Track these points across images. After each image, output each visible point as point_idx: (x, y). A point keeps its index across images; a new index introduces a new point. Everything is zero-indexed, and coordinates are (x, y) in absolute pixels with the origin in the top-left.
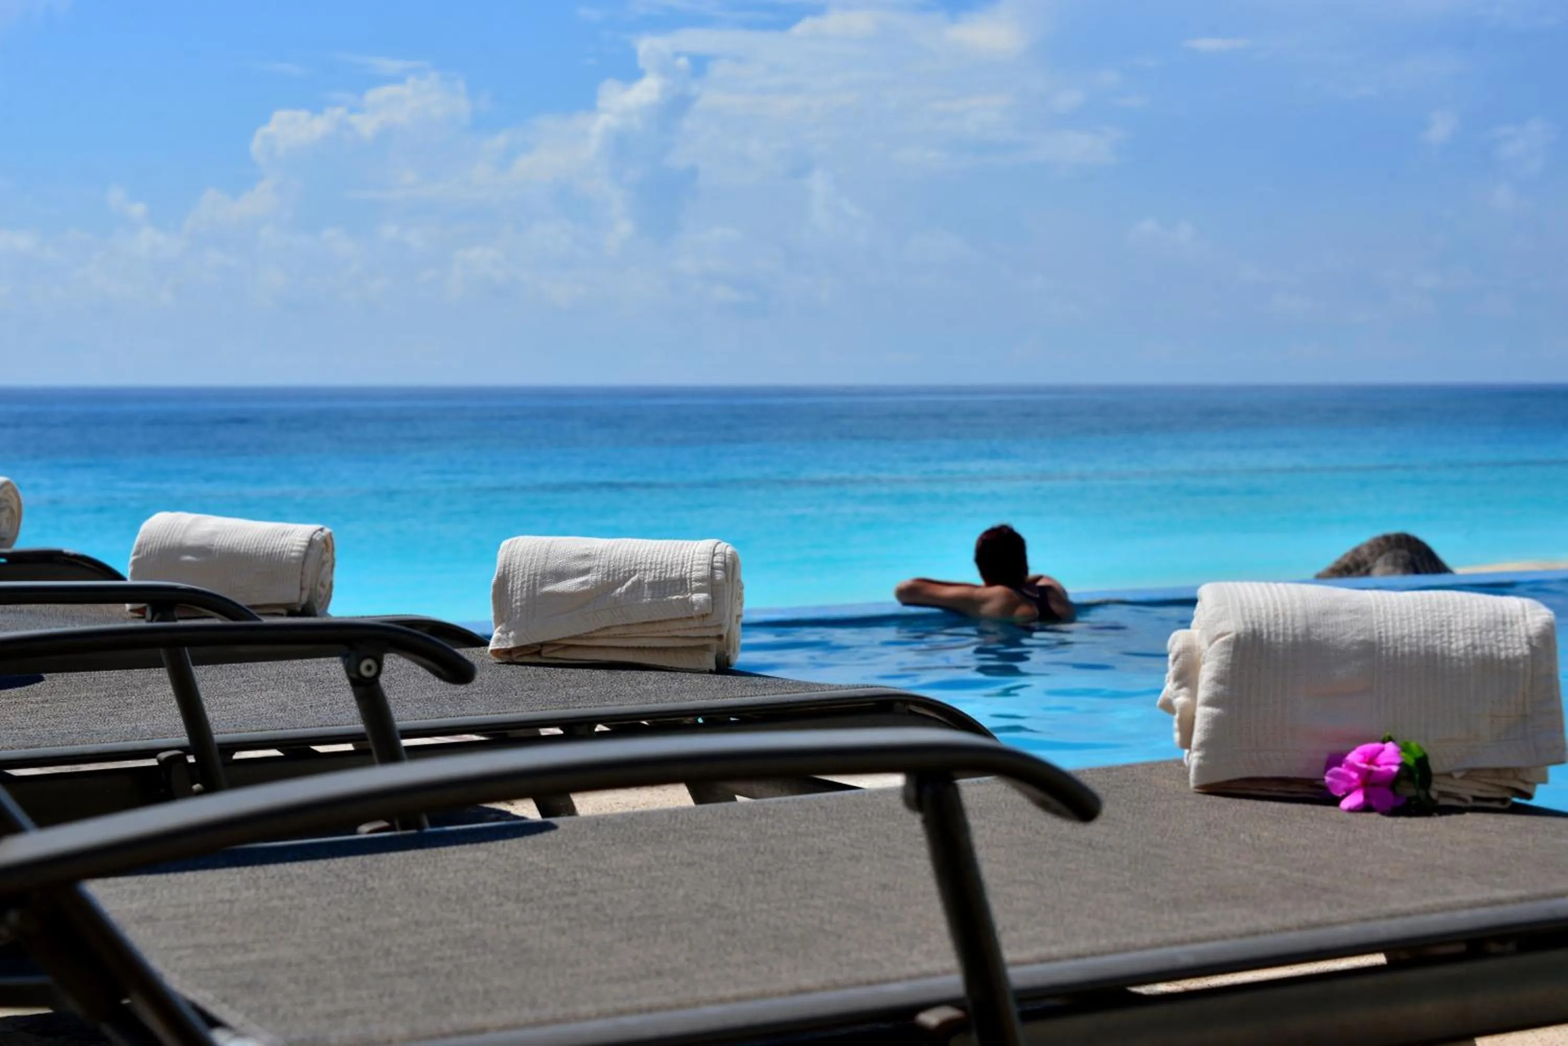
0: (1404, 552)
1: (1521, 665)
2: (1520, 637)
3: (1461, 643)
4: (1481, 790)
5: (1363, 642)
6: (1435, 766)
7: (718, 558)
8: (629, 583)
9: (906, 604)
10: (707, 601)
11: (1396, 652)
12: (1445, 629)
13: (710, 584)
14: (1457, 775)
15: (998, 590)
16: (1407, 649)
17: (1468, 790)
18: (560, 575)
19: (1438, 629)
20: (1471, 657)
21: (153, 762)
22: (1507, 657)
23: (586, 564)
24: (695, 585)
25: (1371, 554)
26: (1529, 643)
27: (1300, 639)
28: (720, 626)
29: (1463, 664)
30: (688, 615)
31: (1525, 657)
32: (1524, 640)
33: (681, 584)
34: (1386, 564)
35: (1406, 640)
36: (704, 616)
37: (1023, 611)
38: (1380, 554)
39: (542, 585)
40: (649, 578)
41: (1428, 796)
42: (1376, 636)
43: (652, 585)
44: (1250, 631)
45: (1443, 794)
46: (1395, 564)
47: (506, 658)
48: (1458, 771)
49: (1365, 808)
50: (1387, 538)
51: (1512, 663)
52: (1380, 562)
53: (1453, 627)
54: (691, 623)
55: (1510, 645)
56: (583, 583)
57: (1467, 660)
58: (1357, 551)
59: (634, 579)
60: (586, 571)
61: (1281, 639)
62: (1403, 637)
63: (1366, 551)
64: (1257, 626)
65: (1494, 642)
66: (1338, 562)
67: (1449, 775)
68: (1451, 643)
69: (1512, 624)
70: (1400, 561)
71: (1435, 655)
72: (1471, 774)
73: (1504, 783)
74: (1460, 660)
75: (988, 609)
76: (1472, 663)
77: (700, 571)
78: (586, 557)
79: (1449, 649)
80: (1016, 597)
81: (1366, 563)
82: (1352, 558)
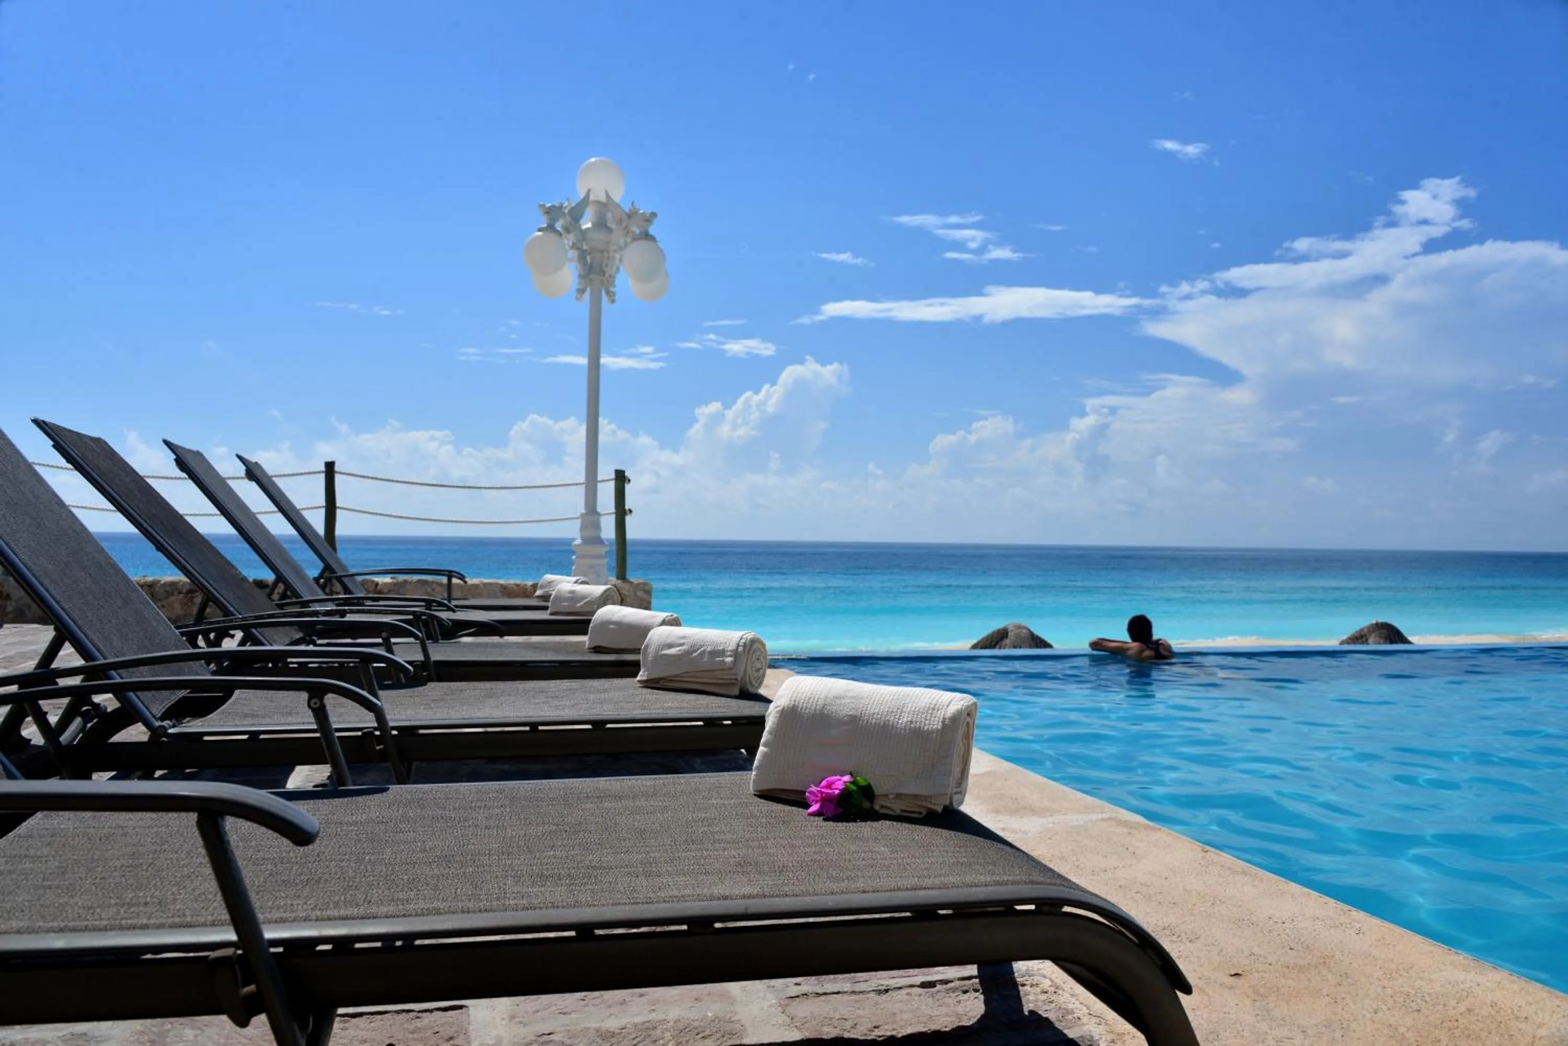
0: (1385, 631)
1: (934, 735)
2: (939, 718)
3: (905, 720)
4: (907, 806)
5: (850, 716)
6: (878, 790)
7: (743, 641)
8: (699, 651)
9: (1094, 649)
10: (732, 661)
11: (867, 722)
12: (899, 711)
13: (735, 653)
14: (891, 796)
15: (1136, 644)
16: (874, 721)
17: (898, 807)
18: (670, 646)
19: (895, 710)
20: (908, 728)
21: (360, 733)
22: (928, 729)
23: (682, 641)
24: (729, 653)
25: (1369, 631)
26: (943, 722)
27: (818, 712)
28: (736, 674)
29: (903, 732)
30: (723, 668)
31: (938, 730)
32: (941, 720)
33: (722, 653)
34: (1376, 637)
35: (875, 716)
36: (731, 669)
37: (1147, 653)
38: (1373, 632)
39: (662, 650)
40: (709, 649)
41: (872, 808)
42: (859, 713)
43: (710, 653)
44: (791, 706)
45: (883, 807)
46: (1380, 637)
47: (645, 684)
48: (892, 794)
49: (817, 814)
50: (1377, 624)
51: (930, 733)
52: (1373, 635)
53: (904, 710)
54: (725, 672)
55: (932, 722)
56: (680, 650)
57: (905, 730)
58: (1362, 630)
59: (702, 649)
60: (682, 644)
61: (807, 711)
62: (874, 714)
63: (1366, 630)
64: (797, 703)
65: (923, 720)
66: (1353, 635)
67: (886, 796)
68: (899, 719)
69: (938, 709)
70: (1383, 635)
71: (888, 725)
72: (899, 796)
73: (919, 803)
74: (901, 729)
75: (1130, 653)
76: (908, 731)
77: (732, 647)
78: (684, 637)
79: (898, 722)
80: (1144, 647)
81: (1365, 636)
82: (1360, 633)
